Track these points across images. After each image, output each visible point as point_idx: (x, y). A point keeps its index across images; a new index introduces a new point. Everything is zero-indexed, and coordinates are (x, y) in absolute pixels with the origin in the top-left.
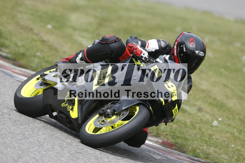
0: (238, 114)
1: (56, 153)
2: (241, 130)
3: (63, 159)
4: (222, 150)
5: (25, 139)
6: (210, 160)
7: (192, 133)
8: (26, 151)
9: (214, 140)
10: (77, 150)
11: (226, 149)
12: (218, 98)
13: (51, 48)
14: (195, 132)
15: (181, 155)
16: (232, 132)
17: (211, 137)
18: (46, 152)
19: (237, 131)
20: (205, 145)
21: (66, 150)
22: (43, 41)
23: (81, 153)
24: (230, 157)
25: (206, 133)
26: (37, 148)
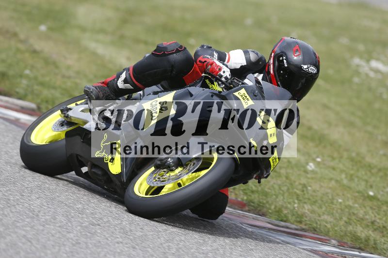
0: (347, 150)
1: (60, 227)
2: (352, 175)
3: (72, 235)
4: (324, 209)
5: (9, 207)
6: (305, 225)
7: (274, 183)
8: (10, 227)
9: (310, 192)
10: (94, 221)
11: (329, 206)
12: (315, 127)
13: (47, 61)
14: (279, 182)
15: (259, 219)
16: (339, 179)
17: (305, 189)
18: (43, 226)
19: (346, 178)
20: (296, 201)
21: (75, 221)
22: (35, 52)
23: (99, 225)
24: (336, 219)
25: (297, 183)
26: (27, 220)
